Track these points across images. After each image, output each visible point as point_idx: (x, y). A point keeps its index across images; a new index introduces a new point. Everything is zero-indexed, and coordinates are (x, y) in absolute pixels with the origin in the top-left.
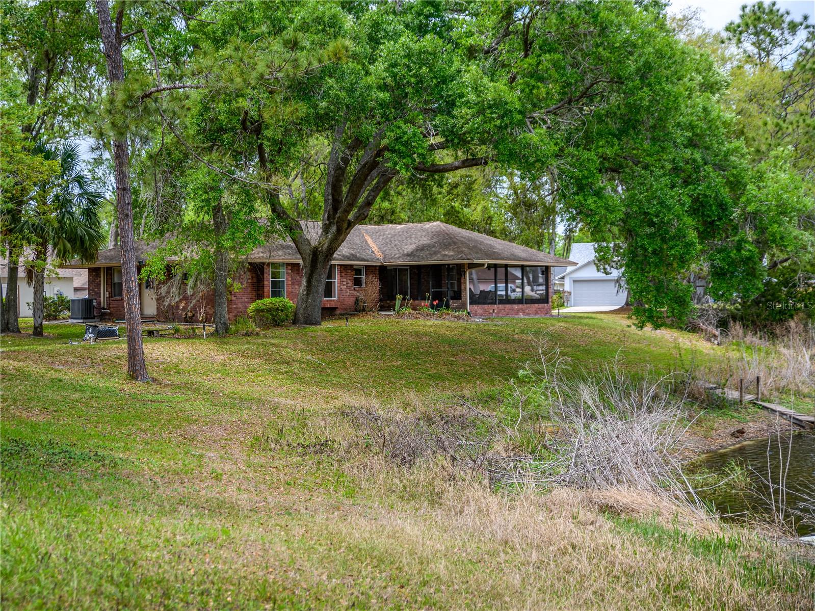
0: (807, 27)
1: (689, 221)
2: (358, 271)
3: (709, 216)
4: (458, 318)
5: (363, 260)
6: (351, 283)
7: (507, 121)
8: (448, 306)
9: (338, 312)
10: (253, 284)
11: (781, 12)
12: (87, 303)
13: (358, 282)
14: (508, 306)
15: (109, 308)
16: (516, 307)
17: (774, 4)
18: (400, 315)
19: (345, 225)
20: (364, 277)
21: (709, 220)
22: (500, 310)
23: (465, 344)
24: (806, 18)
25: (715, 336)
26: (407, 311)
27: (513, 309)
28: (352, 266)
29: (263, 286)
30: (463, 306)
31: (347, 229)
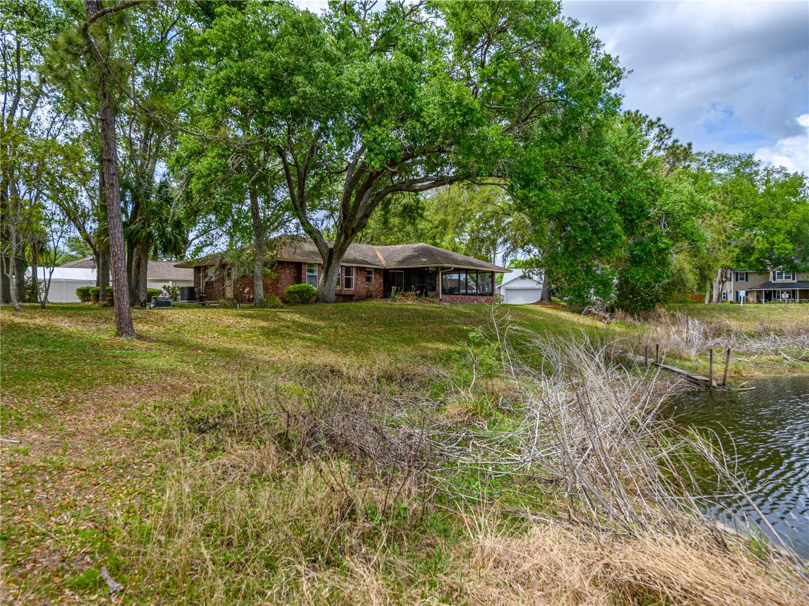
0: (659, 126)
1: (617, 216)
2: (370, 273)
3: (630, 215)
4: (433, 302)
5: (371, 264)
6: (364, 280)
7: (468, 118)
8: (426, 295)
9: (355, 298)
10: (294, 277)
11: (643, 115)
12: (191, 290)
13: (368, 279)
14: (467, 297)
15: (205, 293)
16: (472, 297)
17: (638, 111)
18: (394, 300)
19: (350, 232)
20: (373, 276)
21: (630, 218)
22: (461, 299)
23: (434, 318)
24: (659, 119)
25: (605, 318)
26: (398, 297)
27: (470, 299)
28: (365, 268)
29: (301, 279)
30: (438, 295)
31: (352, 234)
